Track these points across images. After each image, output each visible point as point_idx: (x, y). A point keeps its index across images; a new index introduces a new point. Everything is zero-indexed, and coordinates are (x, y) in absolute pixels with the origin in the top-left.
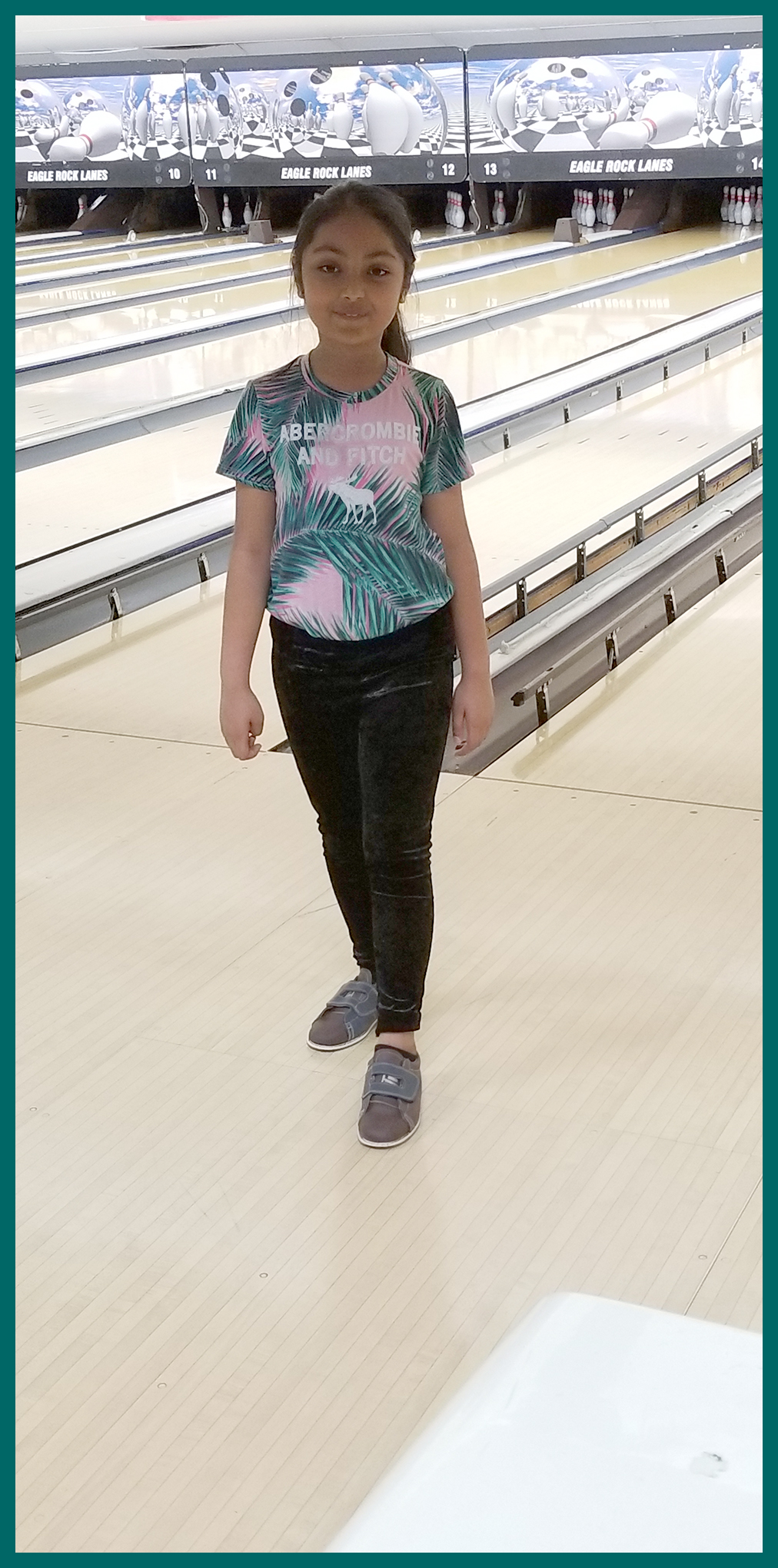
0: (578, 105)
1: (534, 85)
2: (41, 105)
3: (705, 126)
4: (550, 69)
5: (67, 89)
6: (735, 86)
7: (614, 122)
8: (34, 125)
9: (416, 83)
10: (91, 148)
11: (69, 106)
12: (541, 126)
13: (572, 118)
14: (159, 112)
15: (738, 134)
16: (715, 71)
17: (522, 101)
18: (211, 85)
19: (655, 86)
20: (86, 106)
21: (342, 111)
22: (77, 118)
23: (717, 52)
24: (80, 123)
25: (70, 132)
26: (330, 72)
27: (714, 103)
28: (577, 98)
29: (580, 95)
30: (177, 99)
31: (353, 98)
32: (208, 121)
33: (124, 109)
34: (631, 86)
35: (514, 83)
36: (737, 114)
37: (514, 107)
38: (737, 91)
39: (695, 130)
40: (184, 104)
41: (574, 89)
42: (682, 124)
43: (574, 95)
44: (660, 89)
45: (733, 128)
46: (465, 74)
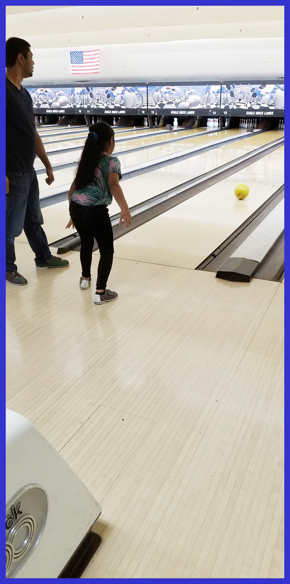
0: (173, 97)
1: (163, 92)
2: (49, 94)
3: (202, 103)
4: (167, 89)
5: (55, 90)
6: (209, 94)
7: (181, 102)
8: (48, 99)
9: (136, 91)
10: (61, 105)
11: (56, 95)
12: (165, 102)
13: (171, 101)
14: (76, 97)
15: (210, 106)
16: (205, 90)
17: (160, 96)
18: (89, 90)
19: (191, 94)
20: (59, 95)
21: (118, 98)
22: (58, 98)
23: (205, 86)
24: (58, 99)
25: (56, 101)
26: (116, 88)
27: (204, 98)
28: (173, 96)
29: (173, 95)
30: (81, 94)
31: (121, 94)
32: (88, 99)
33: (69, 96)
34: (185, 93)
35: (158, 92)
36: (209, 101)
37: (158, 98)
38: (210, 95)
39: (200, 104)
40: (82, 95)
41: (172, 94)
42: (197, 103)
43: (172, 95)
44: (192, 94)
45: (209, 104)
46: (147, 89)
